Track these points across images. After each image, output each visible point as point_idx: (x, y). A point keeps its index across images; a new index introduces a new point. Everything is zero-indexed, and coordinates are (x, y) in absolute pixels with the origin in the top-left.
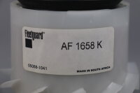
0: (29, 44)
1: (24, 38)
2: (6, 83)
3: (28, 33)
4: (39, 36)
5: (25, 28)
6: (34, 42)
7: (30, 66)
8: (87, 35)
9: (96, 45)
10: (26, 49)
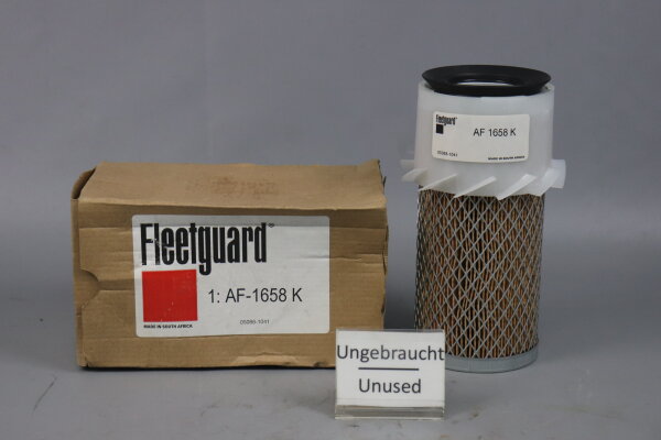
0: (440, 129)
1: (435, 123)
2: (408, 174)
3: (440, 119)
4: (451, 121)
5: (437, 113)
6: (445, 128)
7: (439, 152)
8: (501, 122)
9: (509, 132)
10: (436, 136)
